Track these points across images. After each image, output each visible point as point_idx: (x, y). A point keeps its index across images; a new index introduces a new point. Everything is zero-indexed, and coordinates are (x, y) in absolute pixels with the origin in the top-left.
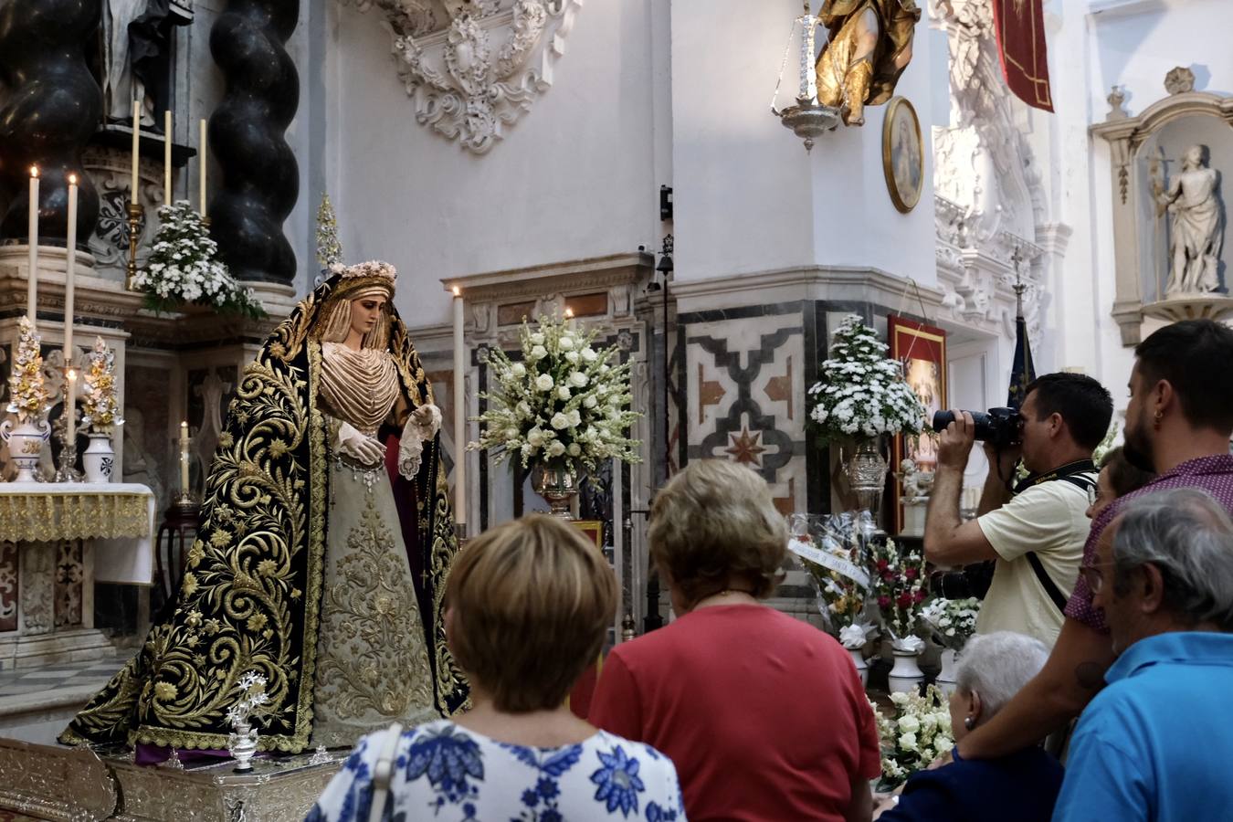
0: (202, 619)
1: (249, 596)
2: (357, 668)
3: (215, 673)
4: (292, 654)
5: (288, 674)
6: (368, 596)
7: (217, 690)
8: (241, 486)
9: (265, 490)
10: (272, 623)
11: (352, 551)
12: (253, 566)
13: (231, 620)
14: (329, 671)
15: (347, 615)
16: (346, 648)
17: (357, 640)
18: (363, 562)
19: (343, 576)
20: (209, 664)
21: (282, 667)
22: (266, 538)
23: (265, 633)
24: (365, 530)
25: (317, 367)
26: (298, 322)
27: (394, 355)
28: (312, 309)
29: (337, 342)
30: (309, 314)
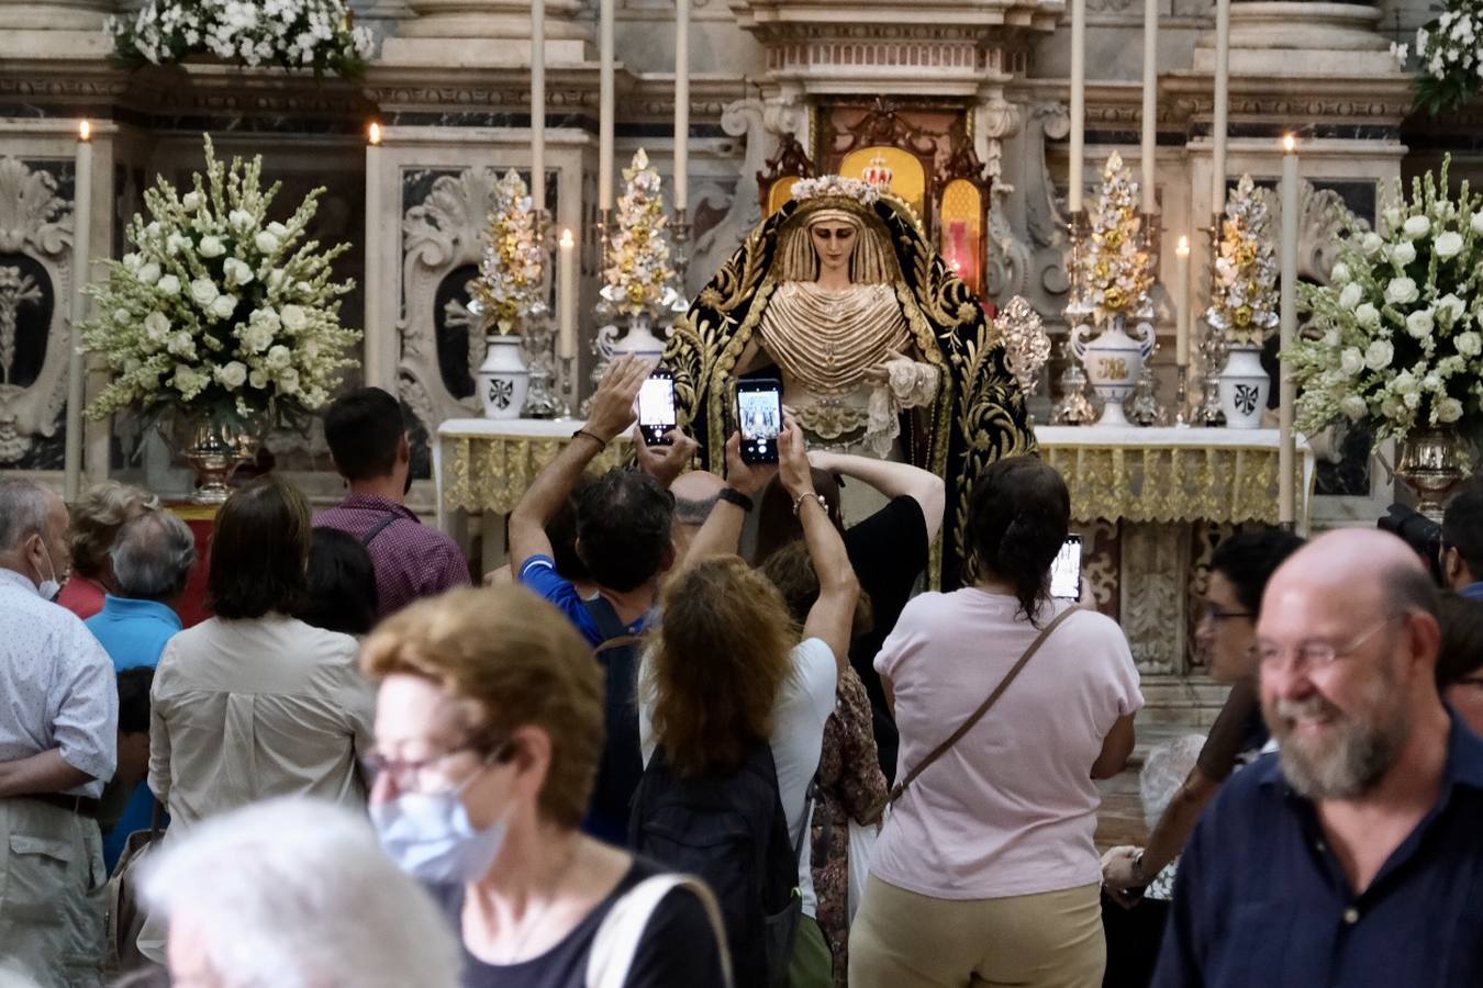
25: (752, 318)
26: (742, 260)
27: (918, 289)
28: (759, 243)
29: (804, 280)
30: (755, 249)
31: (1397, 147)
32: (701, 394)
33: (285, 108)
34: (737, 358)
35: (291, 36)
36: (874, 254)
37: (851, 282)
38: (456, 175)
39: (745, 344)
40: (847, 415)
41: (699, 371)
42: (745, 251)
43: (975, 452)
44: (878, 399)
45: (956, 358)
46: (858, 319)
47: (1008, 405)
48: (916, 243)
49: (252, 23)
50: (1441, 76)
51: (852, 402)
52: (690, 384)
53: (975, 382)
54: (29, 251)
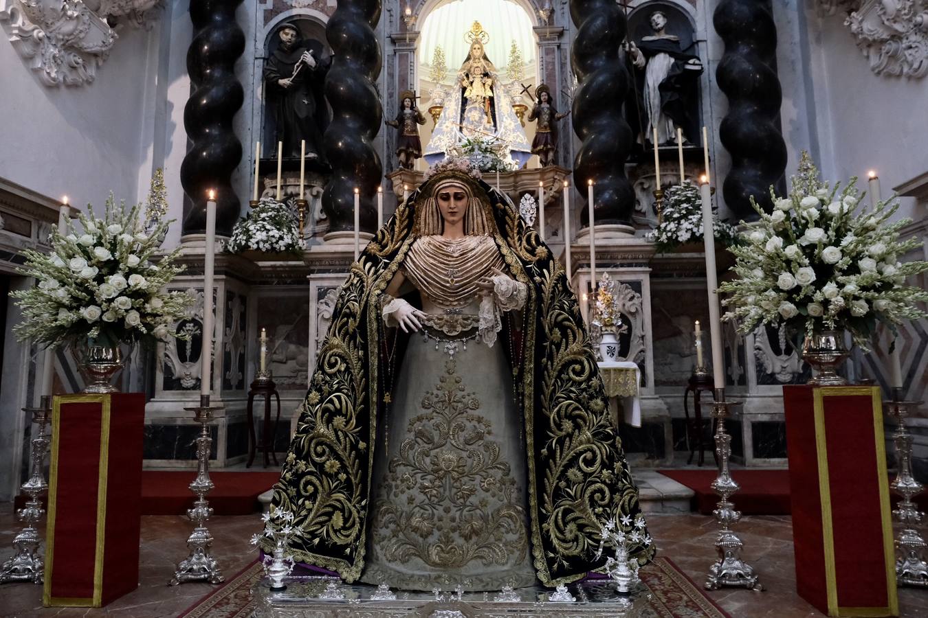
0: (296, 459)
1: (326, 444)
2: (410, 516)
3: (303, 503)
4: (363, 495)
5: (358, 512)
6: (433, 453)
7: (306, 517)
8: (330, 357)
9: (344, 360)
10: (343, 468)
11: (424, 411)
12: (329, 421)
13: (315, 464)
14: (387, 516)
15: (410, 468)
16: (404, 498)
17: (415, 492)
18: (433, 421)
19: (413, 433)
20: (299, 495)
21: (354, 506)
22: (339, 398)
23: (340, 476)
24: (440, 393)
25: (399, 257)
26: (393, 223)
27: (509, 239)
28: (404, 210)
29: (434, 234)
30: (402, 216)
31: (648, 269)
32: (362, 305)
33: (290, 277)
34: (388, 282)
35: (277, 242)
36: (480, 216)
37: (465, 235)
38: (335, 289)
39: (394, 273)
40: (464, 319)
41: (363, 292)
42: (395, 217)
43: (552, 343)
44: (486, 304)
45: (537, 278)
46: (470, 255)
47: (571, 313)
48: (507, 207)
49: (265, 238)
50: (666, 241)
51: (467, 311)
52: (356, 301)
53: (550, 295)
54: (197, 318)
